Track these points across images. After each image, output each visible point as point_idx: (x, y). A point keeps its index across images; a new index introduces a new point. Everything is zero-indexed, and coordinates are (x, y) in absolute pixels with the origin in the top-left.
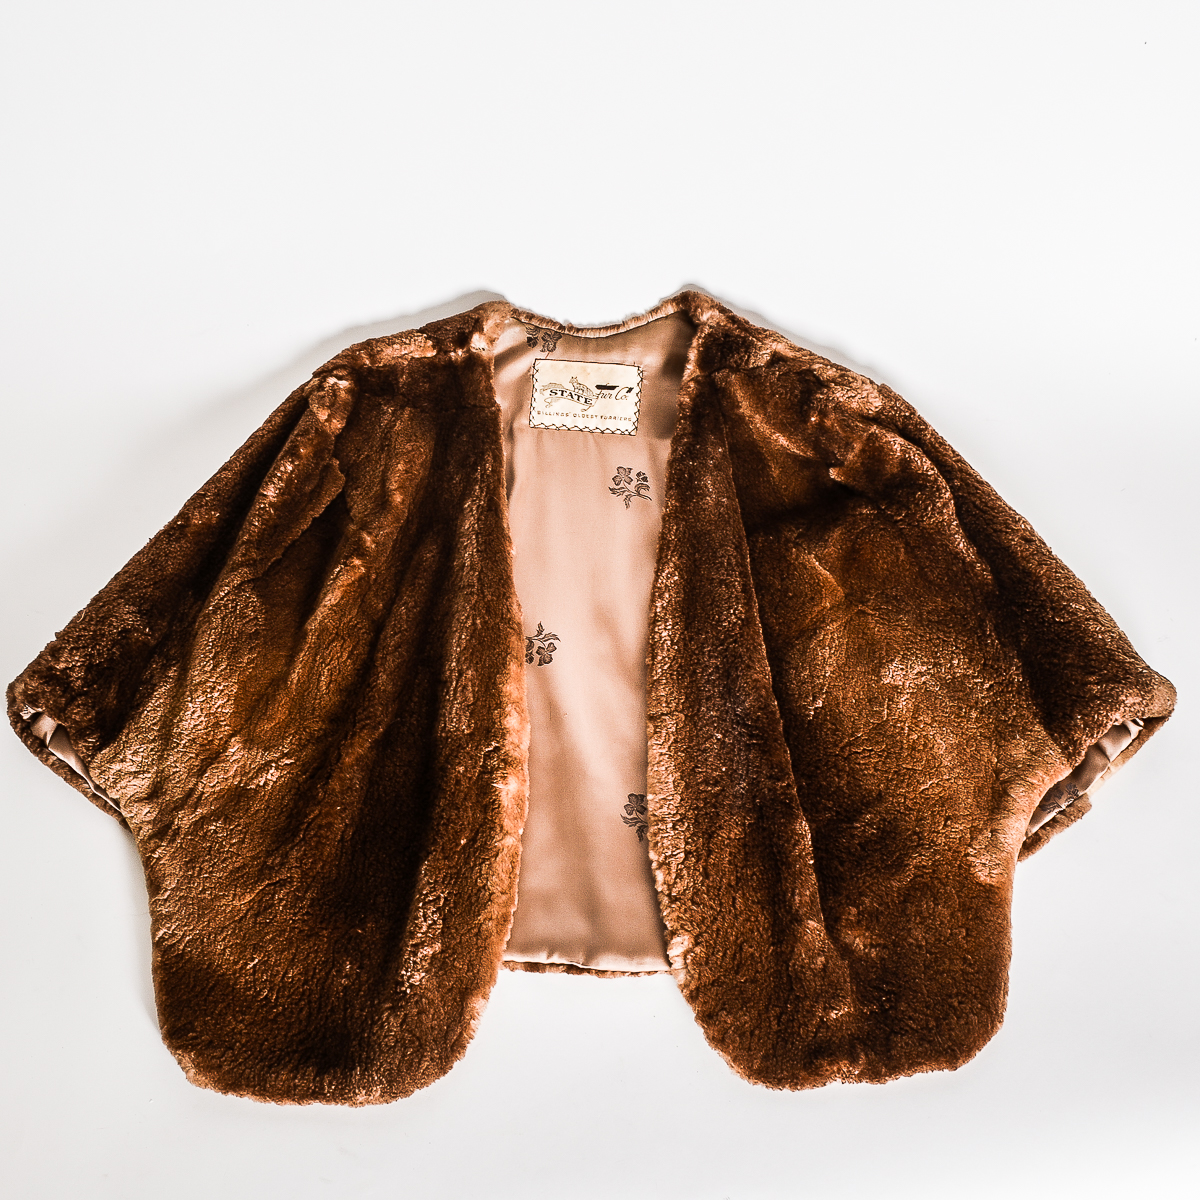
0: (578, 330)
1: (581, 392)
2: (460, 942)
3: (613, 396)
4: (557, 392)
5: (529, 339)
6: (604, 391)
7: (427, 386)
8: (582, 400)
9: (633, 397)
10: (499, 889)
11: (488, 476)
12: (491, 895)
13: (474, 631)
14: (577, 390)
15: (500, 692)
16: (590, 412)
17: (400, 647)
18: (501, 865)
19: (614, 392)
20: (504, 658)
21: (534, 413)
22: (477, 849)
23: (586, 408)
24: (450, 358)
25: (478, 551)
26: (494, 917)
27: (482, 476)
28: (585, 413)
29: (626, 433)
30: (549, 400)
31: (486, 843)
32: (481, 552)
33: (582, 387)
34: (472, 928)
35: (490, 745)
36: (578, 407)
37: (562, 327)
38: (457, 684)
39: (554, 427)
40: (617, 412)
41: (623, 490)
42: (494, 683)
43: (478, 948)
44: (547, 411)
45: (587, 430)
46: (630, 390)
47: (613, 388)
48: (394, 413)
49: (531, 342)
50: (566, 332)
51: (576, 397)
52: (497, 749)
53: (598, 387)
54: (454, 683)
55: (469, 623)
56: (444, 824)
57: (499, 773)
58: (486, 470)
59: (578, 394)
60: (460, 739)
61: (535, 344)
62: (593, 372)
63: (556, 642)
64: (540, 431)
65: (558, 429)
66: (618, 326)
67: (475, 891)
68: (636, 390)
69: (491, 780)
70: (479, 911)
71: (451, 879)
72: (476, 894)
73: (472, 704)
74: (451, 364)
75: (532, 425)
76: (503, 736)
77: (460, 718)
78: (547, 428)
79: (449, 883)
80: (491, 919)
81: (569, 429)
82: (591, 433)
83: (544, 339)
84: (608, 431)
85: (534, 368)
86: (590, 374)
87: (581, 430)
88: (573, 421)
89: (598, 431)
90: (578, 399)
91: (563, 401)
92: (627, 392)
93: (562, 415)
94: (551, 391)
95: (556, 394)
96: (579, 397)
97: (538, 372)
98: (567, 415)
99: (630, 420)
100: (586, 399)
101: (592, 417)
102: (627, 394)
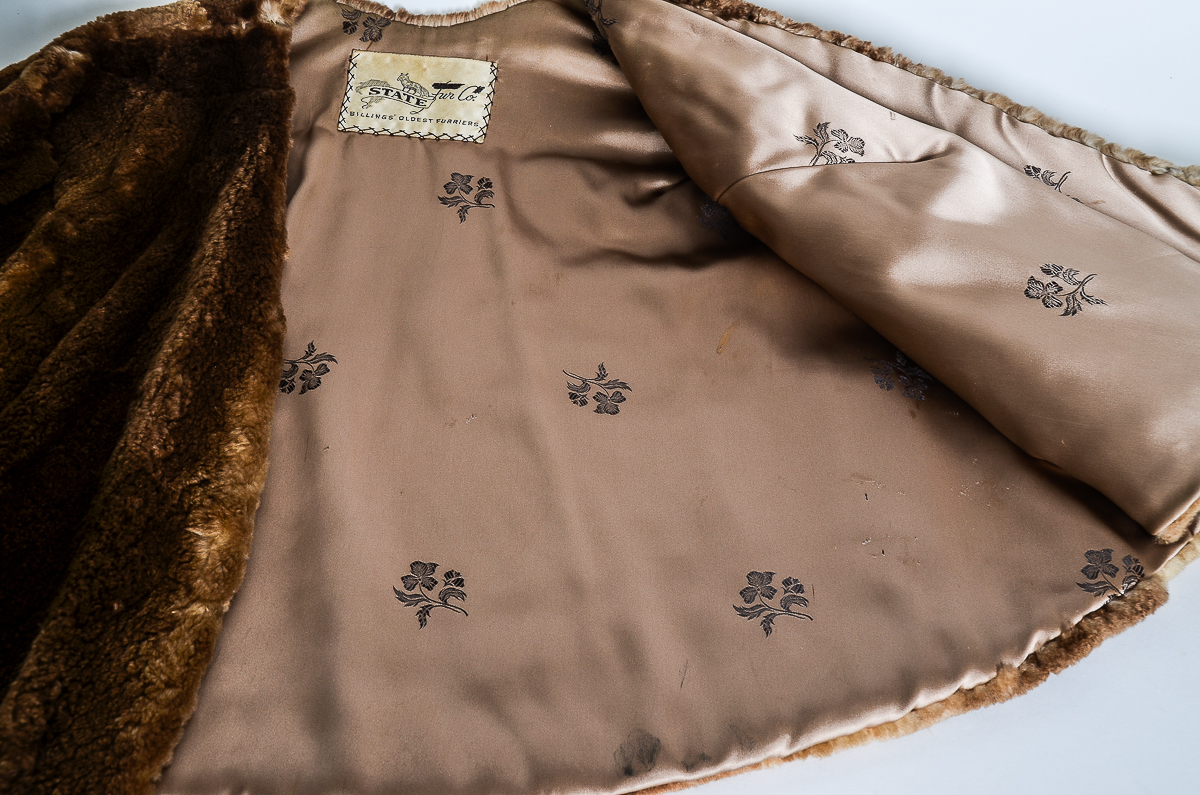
0: (412, 17)
1: (412, 91)
2: (73, 758)
4: (380, 90)
5: (346, 25)
6: (443, 91)
7: (195, 65)
8: (413, 101)
9: (482, 99)
10: (163, 677)
11: (259, 158)
12: (145, 685)
13: (199, 329)
15: (225, 411)
17: (85, 353)
18: (176, 646)
20: (242, 370)
22: (140, 618)
23: (417, 110)
24: (230, 32)
25: (227, 238)
26: (145, 720)
27: (251, 158)
30: (368, 100)
31: (156, 610)
32: (231, 239)
33: (413, 86)
34: (101, 737)
35: (194, 475)
36: (407, 110)
37: (390, 13)
38: (157, 391)
40: (461, 114)
41: (456, 201)
42: (220, 399)
43: (104, 771)
44: (362, 112)
46: (479, 90)
47: (456, 86)
48: (144, 97)
49: (348, 28)
50: (398, 19)
51: (405, 98)
52: (204, 483)
53: (436, 86)
54: (153, 391)
55: (194, 317)
56: (87, 576)
57: (200, 513)
58: (257, 151)
59: (411, 93)
60: (144, 461)
61: (353, 30)
62: (430, 68)
63: (330, 365)
64: (350, 137)
65: (376, 134)
66: (466, 14)
67: (120, 679)
69: (185, 523)
70: (118, 710)
71: (83, 658)
72: (121, 685)
73: (177, 420)
74: (231, 39)
75: (341, 128)
76: (219, 467)
77: (150, 434)
79: (77, 665)
80: (138, 724)
81: (392, 135)
82: (422, 139)
83: (366, 26)
84: (445, 137)
85: (350, 61)
86: (425, 70)
87: (409, 136)
88: (399, 125)
89: (432, 137)
90: (408, 100)
91: (386, 101)
92: (475, 92)
93: (384, 117)
94: (371, 90)
95: (378, 93)
96: (409, 97)
97: (355, 65)
98: (391, 118)
99: (476, 124)
100: (418, 100)
101: (425, 121)
102: (474, 95)
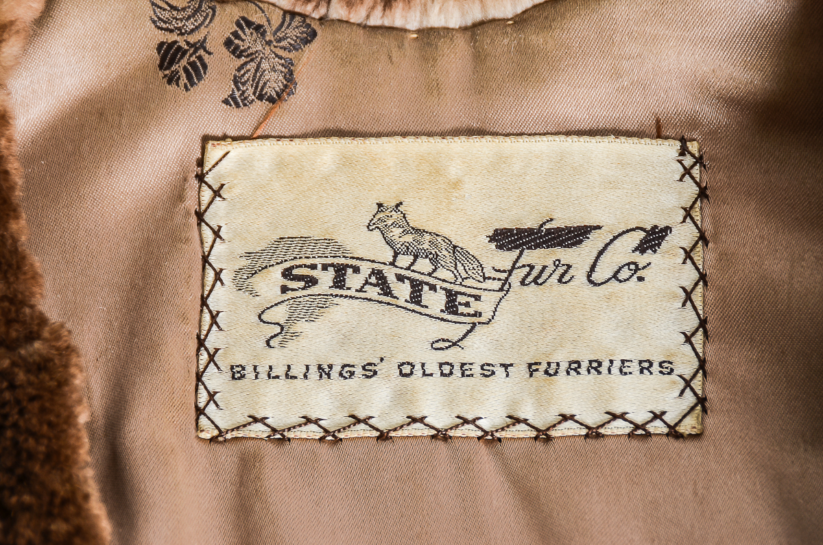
1: (424, 265)
3: (580, 273)
4: (316, 271)
5: (168, 55)
6: (536, 257)
8: (435, 301)
9: (669, 272)
14: (404, 261)
16: (478, 349)
19: (579, 257)
21: (214, 379)
23: (455, 332)
28: (453, 355)
29: (657, 427)
30: (280, 314)
33: (422, 246)
36: (418, 335)
39: (313, 431)
40: (606, 338)
44: (270, 363)
45: (470, 431)
46: (653, 238)
49: (177, 64)
51: (403, 291)
59: (419, 270)
61: (196, 72)
62: (473, 177)
64: (246, 458)
65: (331, 438)
68: (684, 235)
75: (209, 431)
78: (280, 438)
81: (383, 437)
82: (490, 439)
83: (237, 52)
84: (568, 429)
85: (201, 178)
86: (456, 185)
87: (441, 436)
88: (400, 397)
89: (521, 431)
90: (416, 298)
91: (343, 311)
92: (642, 248)
93: (347, 372)
94: (287, 274)
95: (312, 281)
96: (416, 287)
97: (217, 193)
98: (370, 371)
99: (666, 368)
100: (451, 296)
101: (487, 371)
102: (642, 260)
